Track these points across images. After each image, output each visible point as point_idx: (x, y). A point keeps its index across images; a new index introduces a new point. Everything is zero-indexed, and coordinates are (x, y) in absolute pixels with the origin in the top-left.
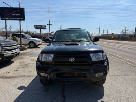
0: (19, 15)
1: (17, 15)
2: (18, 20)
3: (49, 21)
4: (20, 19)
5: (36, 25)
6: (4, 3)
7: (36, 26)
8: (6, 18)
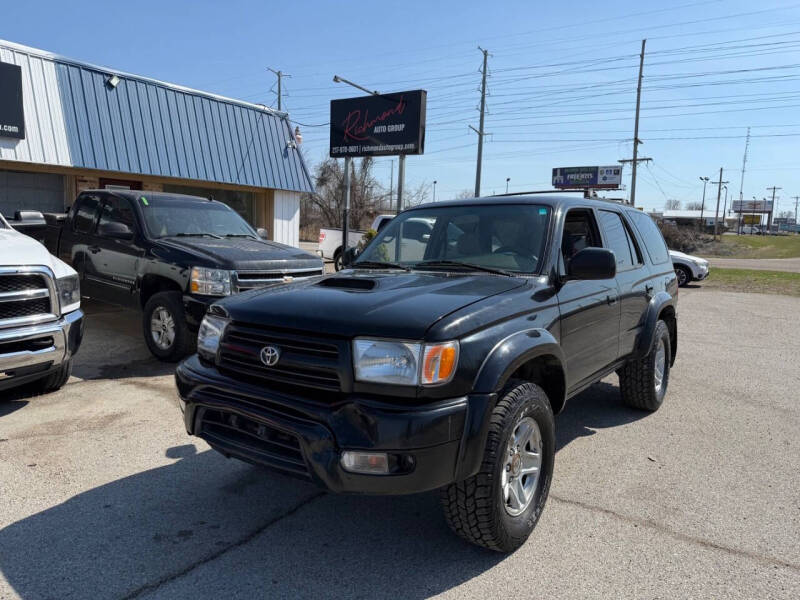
0: (400, 127)
1: (393, 128)
2: (395, 153)
3: (637, 141)
4: (399, 147)
5: (562, 170)
6: (336, 79)
7: (564, 172)
8: (352, 149)
